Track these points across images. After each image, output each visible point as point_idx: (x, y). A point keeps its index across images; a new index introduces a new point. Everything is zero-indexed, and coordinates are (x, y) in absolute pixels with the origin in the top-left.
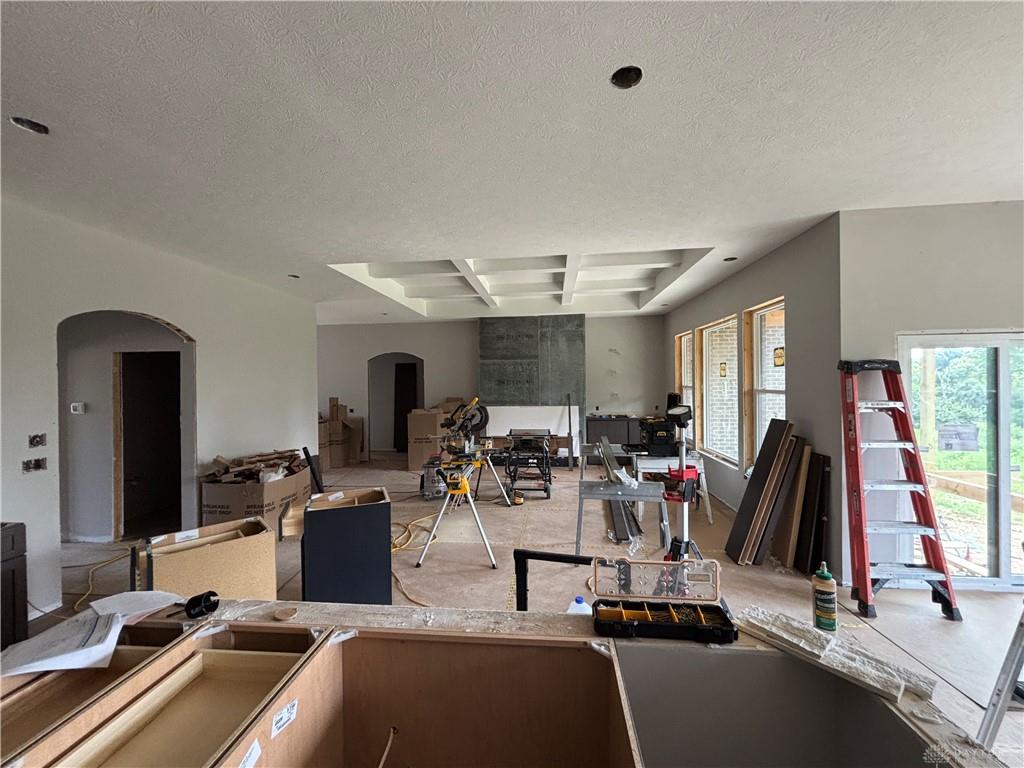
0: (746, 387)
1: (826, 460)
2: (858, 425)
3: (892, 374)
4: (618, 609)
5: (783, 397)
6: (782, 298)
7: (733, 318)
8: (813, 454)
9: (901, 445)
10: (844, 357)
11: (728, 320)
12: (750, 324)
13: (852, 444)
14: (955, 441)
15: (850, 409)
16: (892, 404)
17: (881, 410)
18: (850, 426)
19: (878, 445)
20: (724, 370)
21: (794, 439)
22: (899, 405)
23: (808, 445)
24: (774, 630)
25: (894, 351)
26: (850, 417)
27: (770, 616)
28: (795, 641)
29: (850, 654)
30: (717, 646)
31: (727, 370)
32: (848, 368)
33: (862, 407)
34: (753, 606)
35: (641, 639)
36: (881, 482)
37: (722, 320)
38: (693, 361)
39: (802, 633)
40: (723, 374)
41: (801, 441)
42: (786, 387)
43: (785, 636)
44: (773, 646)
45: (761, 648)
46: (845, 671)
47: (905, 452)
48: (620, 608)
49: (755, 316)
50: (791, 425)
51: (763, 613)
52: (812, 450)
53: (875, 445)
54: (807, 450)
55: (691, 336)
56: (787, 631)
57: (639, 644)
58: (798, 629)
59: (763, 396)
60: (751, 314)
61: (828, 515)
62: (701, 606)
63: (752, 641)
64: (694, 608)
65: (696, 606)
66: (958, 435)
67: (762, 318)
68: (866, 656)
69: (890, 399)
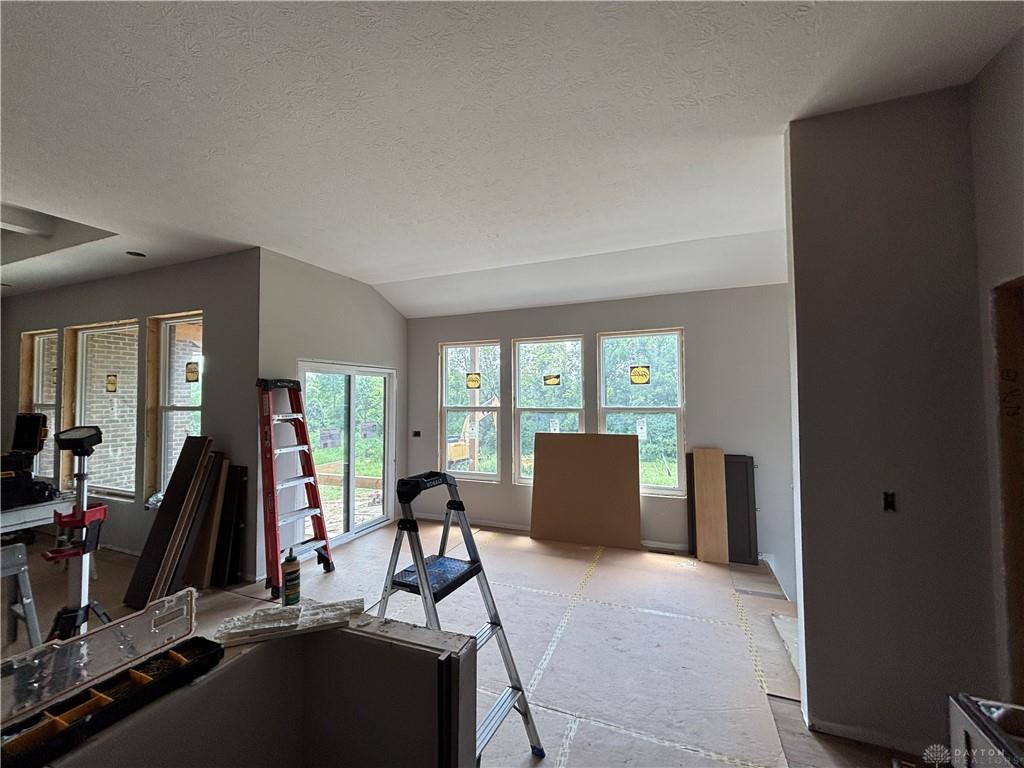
0: (149, 404)
1: (244, 471)
2: (272, 434)
3: (295, 390)
4: (46, 721)
5: (199, 413)
6: (201, 312)
7: (133, 323)
8: (232, 468)
9: (301, 448)
10: (260, 377)
11: (125, 324)
12: (157, 332)
13: (268, 452)
14: (329, 441)
15: (266, 421)
16: (295, 416)
17: (287, 421)
18: (266, 437)
19: (286, 451)
20: (114, 384)
21: (213, 455)
22: (300, 416)
23: (226, 459)
24: (256, 627)
25: (296, 372)
26: (267, 428)
27: (247, 619)
28: (276, 625)
29: (314, 611)
30: (203, 677)
31: (118, 385)
32: (265, 386)
33: (276, 419)
34: (227, 619)
35: (94, 737)
36: (288, 481)
37: (114, 323)
38: (60, 368)
39: (279, 616)
40: (111, 388)
41: (220, 456)
42: (202, 402)
43: (267, 626)
44: (257, 642)
45: (246, 651)
46: (315, 625)
47: (303, 453)
48: (49, 718)
49: (163, 325)
50: (210, 441)
51: (239, 620)
52: (230, 463)
53: (284, 451)
54: (226, 464)
55: (55, 336)
56: (268, 621)
57: (95, 744)
58: (275, 614)
59: (170, 413)
60: (158, 322)
61: (245, 523)
62: (173, 649)
63: (235, 651)
64: (166, 655)
65: (167, 652)
66: (331, 436)
67: (172, 329)
68: (323, 606)
69: (293, 412)
